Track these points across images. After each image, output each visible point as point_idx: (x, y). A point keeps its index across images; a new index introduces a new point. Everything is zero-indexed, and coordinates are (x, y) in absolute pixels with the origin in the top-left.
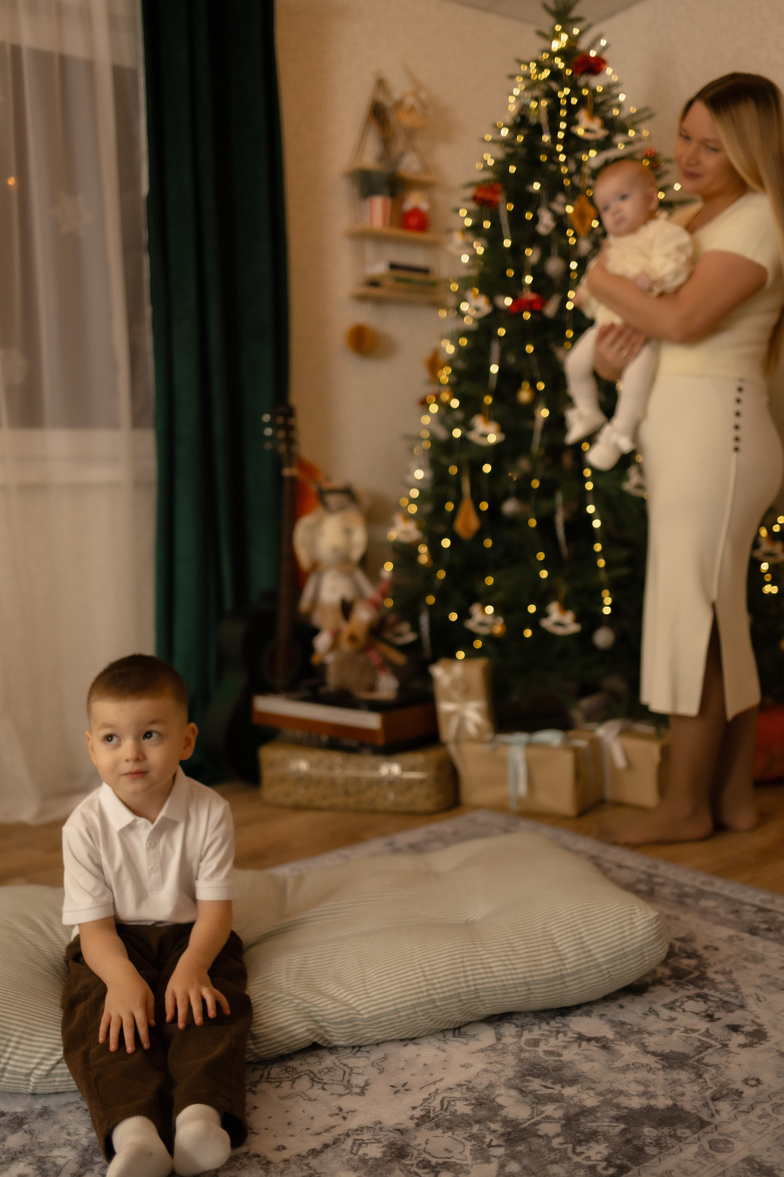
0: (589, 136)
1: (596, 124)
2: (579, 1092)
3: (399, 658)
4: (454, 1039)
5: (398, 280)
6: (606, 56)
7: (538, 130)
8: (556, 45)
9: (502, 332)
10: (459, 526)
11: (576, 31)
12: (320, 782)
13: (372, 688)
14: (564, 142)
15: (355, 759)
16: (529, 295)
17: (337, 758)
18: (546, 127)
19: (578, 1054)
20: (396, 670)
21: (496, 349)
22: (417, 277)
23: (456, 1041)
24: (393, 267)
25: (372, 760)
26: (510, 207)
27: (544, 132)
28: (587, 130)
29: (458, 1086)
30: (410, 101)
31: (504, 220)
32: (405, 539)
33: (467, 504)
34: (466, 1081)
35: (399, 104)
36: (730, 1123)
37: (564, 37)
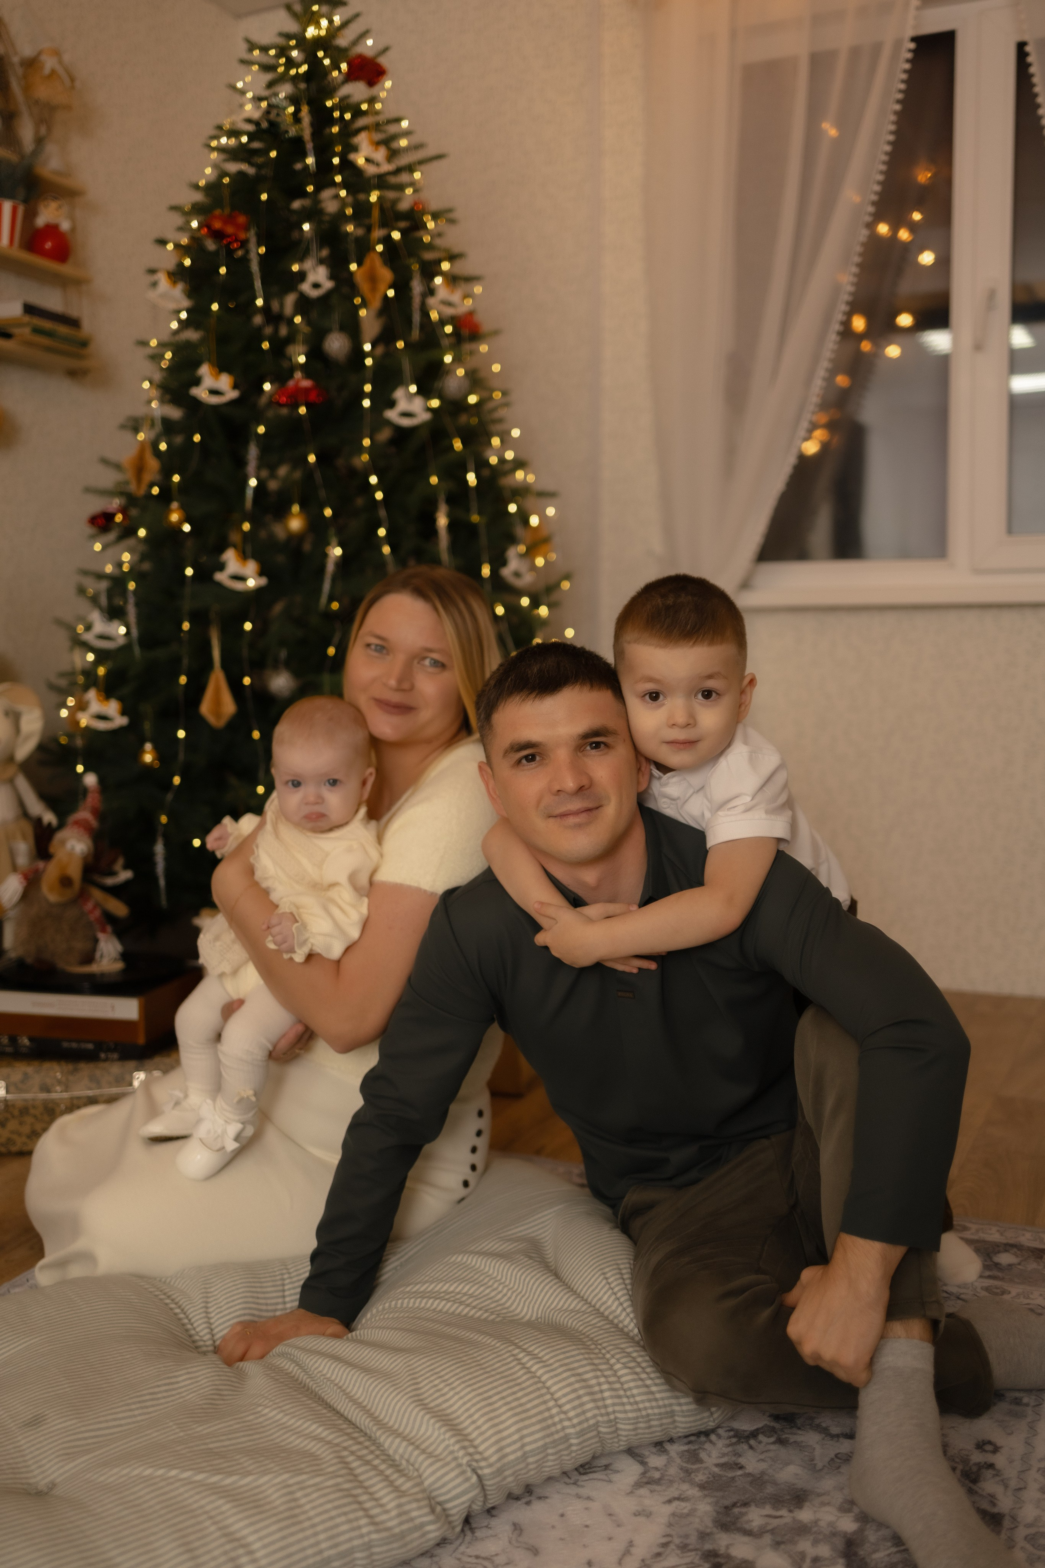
0: (371, 170)
1: (380, 155)
2: (815, 1512)
3: (119, 909)
4: (585, 1477)
5: (37, 331)
6: (383, 61)
7: (296, 148)
8: (311, 32)
9: (261, 430)
10: (205, 708)
11: (337, 19)
12: (24, 1111)
13: (89, 958)
14: (340, 169)
15: (85, 1069)
16: (301, 381)
17: (55, 1071)
18: (309, 146)
19: (763, 1460)
20: (119, 927)
21: (253, 452)
22: (63, 330)
23: (590, 1479)
24: (30, 309)
25: (116, 1069)
26: (262, 250)
27: (309, 153)
28: (368, 160)
29: (663, 1547)
30: (49, 63)
31: (255, 267)
32: (102, 726)
33: (217, 679)
34: (664, 1536)
35: (31, 64)
36: (1021, 1508)
37: (324, 23)
